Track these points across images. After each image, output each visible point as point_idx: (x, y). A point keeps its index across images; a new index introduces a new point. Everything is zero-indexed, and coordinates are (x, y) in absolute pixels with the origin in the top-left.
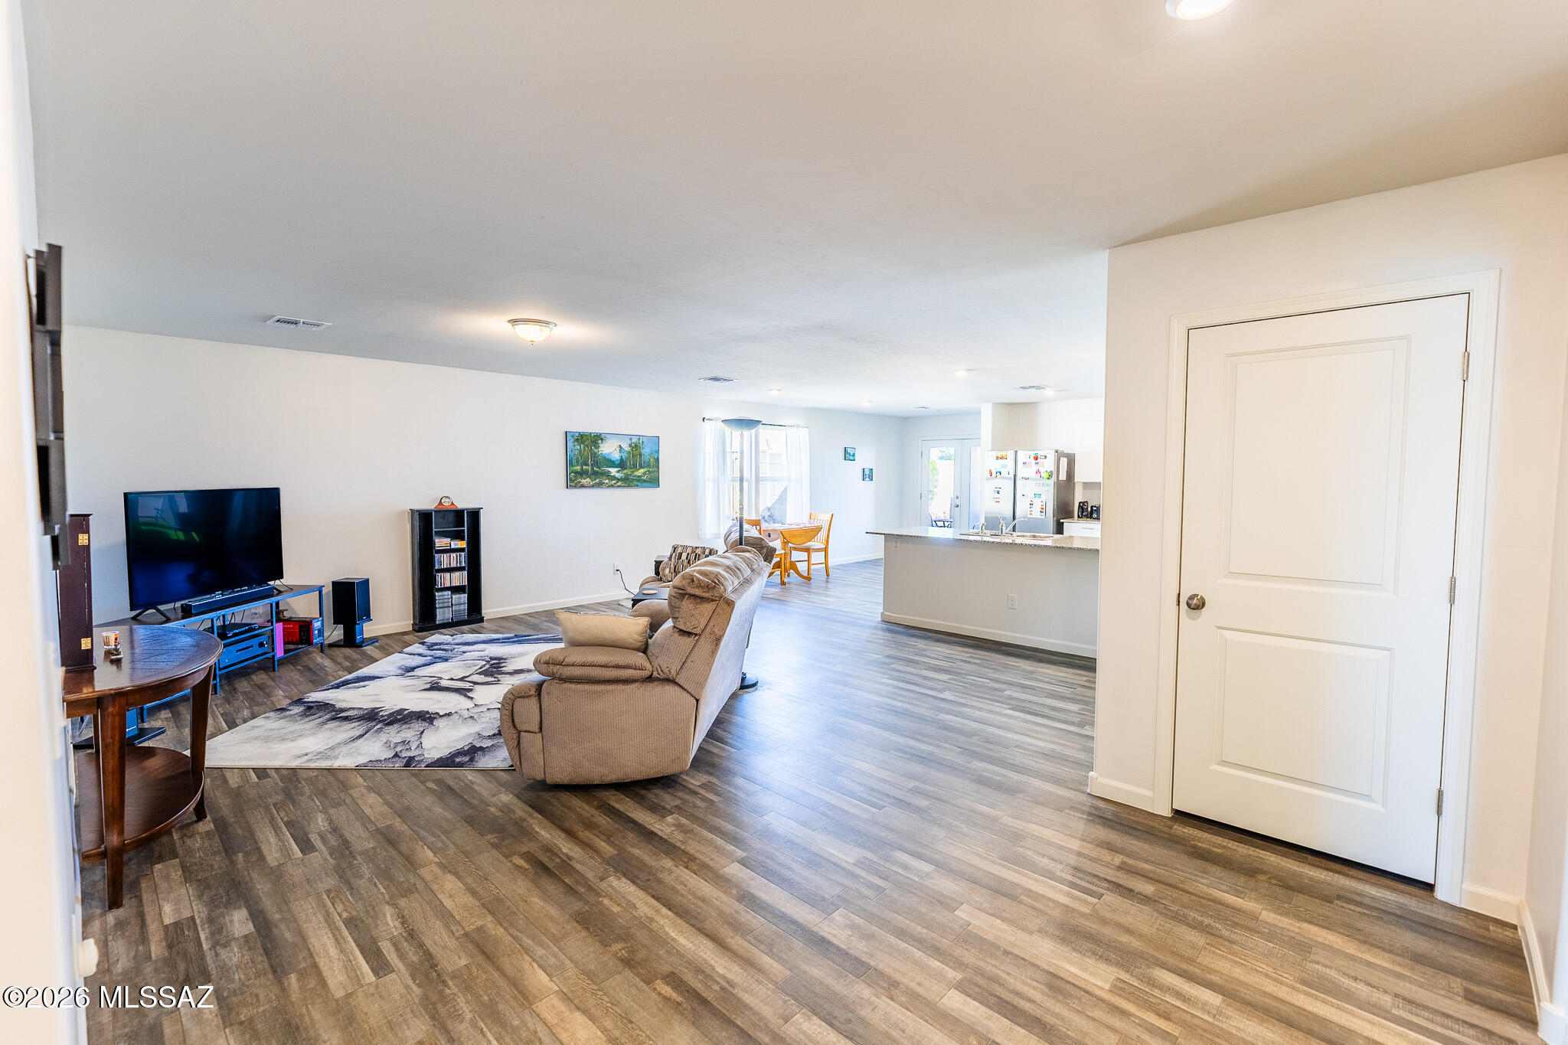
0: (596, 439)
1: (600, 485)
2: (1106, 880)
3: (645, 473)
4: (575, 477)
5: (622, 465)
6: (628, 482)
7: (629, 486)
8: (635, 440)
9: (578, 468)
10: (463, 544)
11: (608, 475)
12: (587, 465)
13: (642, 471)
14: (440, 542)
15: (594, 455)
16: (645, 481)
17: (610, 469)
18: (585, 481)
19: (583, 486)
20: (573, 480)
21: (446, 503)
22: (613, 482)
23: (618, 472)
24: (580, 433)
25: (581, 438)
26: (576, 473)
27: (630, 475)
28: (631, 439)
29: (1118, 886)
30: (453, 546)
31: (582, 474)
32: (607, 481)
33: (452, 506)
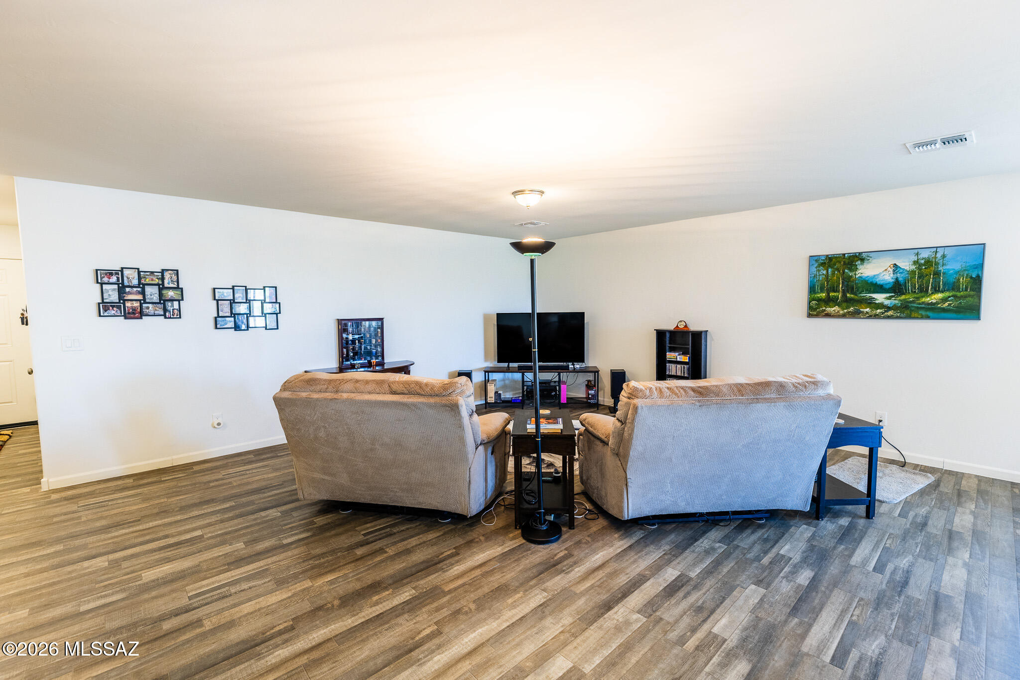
0: (854, 260)
1: (856, 315)
2: (198, 608)
3: (944, 300)
4: (816, 304)
5: (897, 288)
6: (906, 311)
7: (909, 317)
8: (925, 254)
9: (823, 295)
10: (685, 359)
11: (870, 303)
12: (835, 290)
13: (939, 296)
14: (670, 355)
15: (847, 280)
16: (944, 310)
17: (874, 296)
18: (834, 309)
19: (828, 315)
20: (816, 309)
21: (681, 326)
22: (879, 311)
23: (889, 298)
24: (827, 256)
25: (829, 261)
26: (819, 300)
27: (911, 302)
28: (917, 254)
29: (187, 611)
30: (678, 360)
31: (829, 301)
32: (868, 310)
33: (686, 329)
